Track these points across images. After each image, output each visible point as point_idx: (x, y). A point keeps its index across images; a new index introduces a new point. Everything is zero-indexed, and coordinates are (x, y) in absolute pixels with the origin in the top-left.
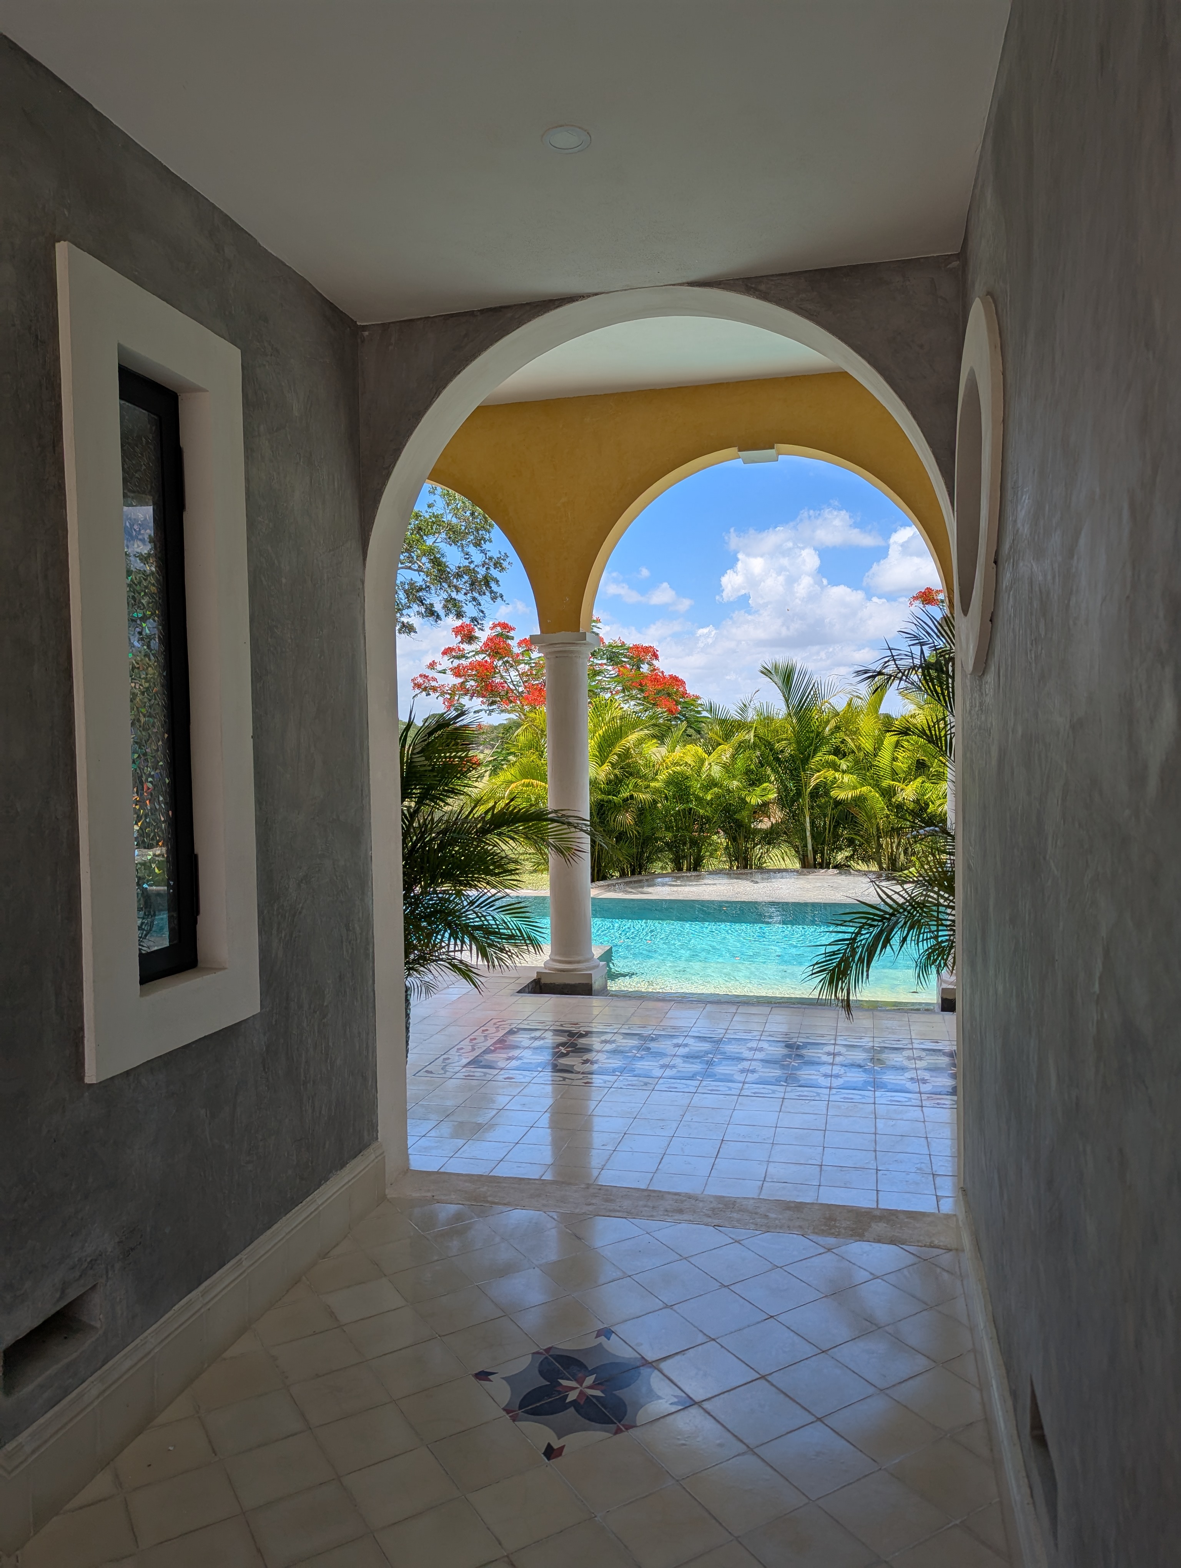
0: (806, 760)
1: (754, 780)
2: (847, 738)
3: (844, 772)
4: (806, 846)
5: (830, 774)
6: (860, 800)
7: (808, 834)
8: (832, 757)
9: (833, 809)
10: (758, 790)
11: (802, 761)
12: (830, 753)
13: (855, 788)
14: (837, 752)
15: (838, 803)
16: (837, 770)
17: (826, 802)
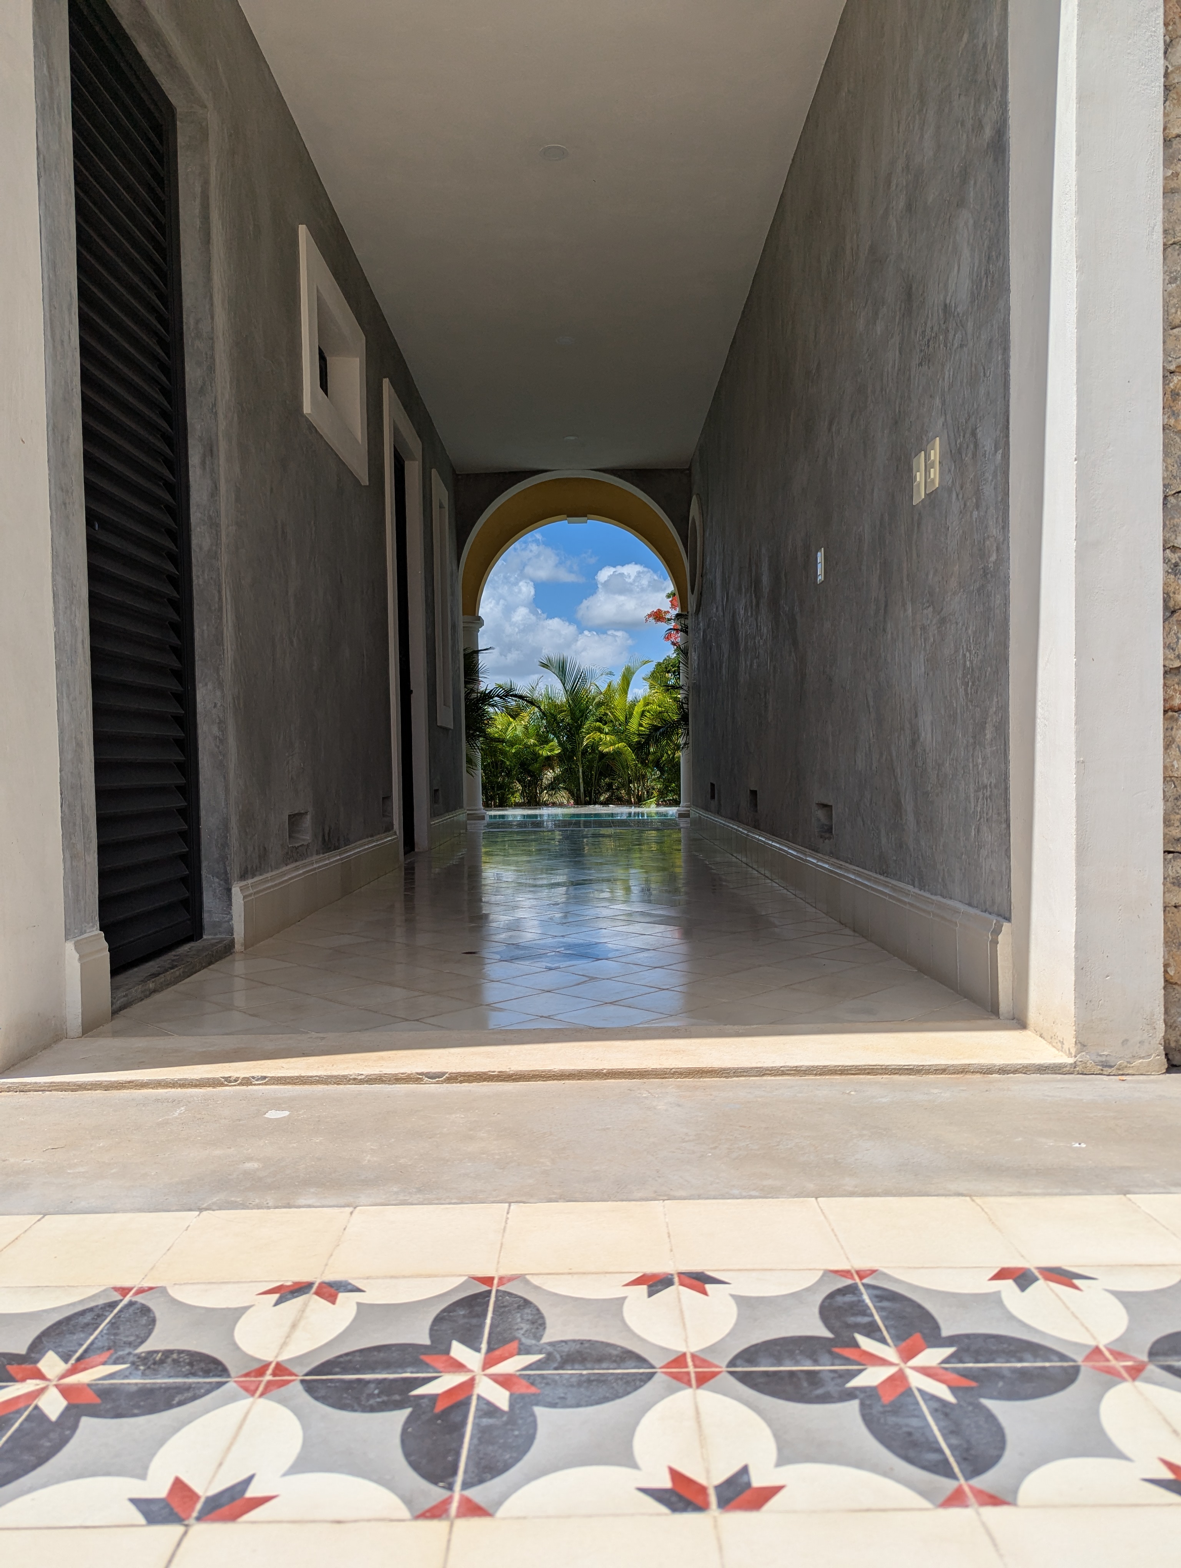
0: (580, 727)
1: (543, 741)
2: (608, 712)
3: (606, 734)
4: (579, 790)
5: (597, 735)
6: (618, 753)
7: (581, 780)
8: (598, 723)
9: (598, 762)
10: (547, 747)
11: (576, 728)
12: (597, 721)
13: (614, 744)
14: (600, 720)
15: (603, 755)
16: (601, 733)
17: (593, 758)
